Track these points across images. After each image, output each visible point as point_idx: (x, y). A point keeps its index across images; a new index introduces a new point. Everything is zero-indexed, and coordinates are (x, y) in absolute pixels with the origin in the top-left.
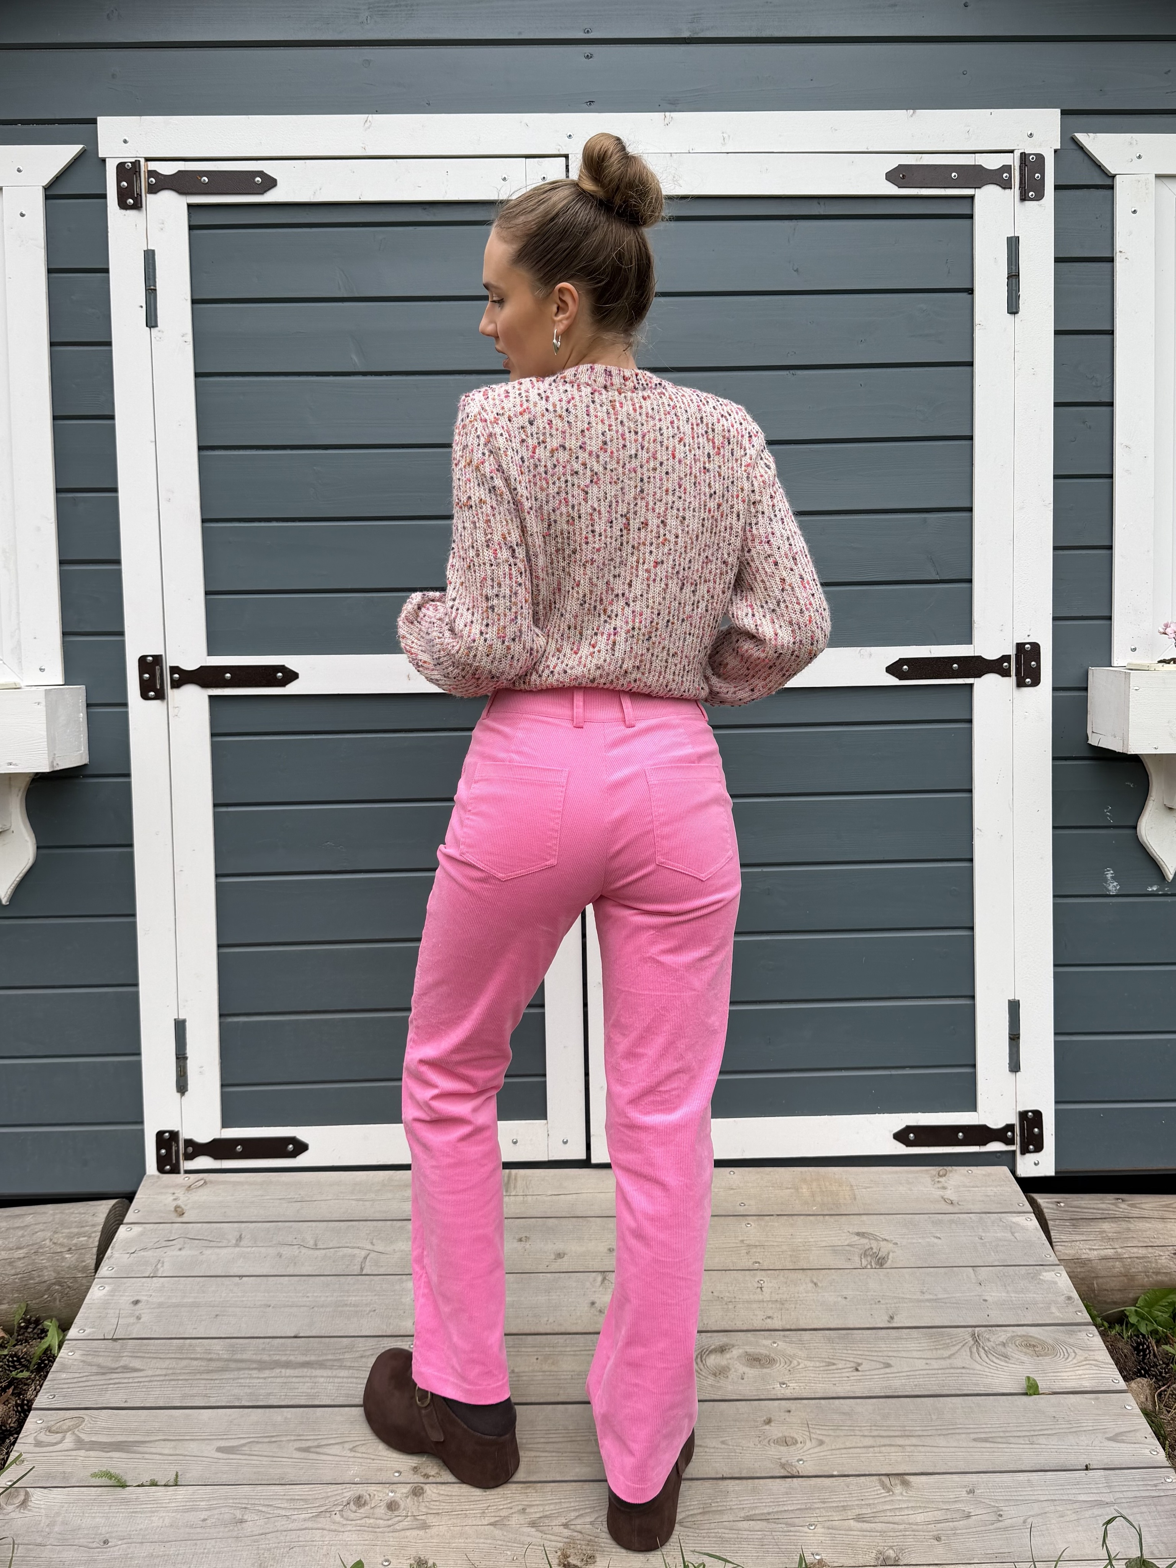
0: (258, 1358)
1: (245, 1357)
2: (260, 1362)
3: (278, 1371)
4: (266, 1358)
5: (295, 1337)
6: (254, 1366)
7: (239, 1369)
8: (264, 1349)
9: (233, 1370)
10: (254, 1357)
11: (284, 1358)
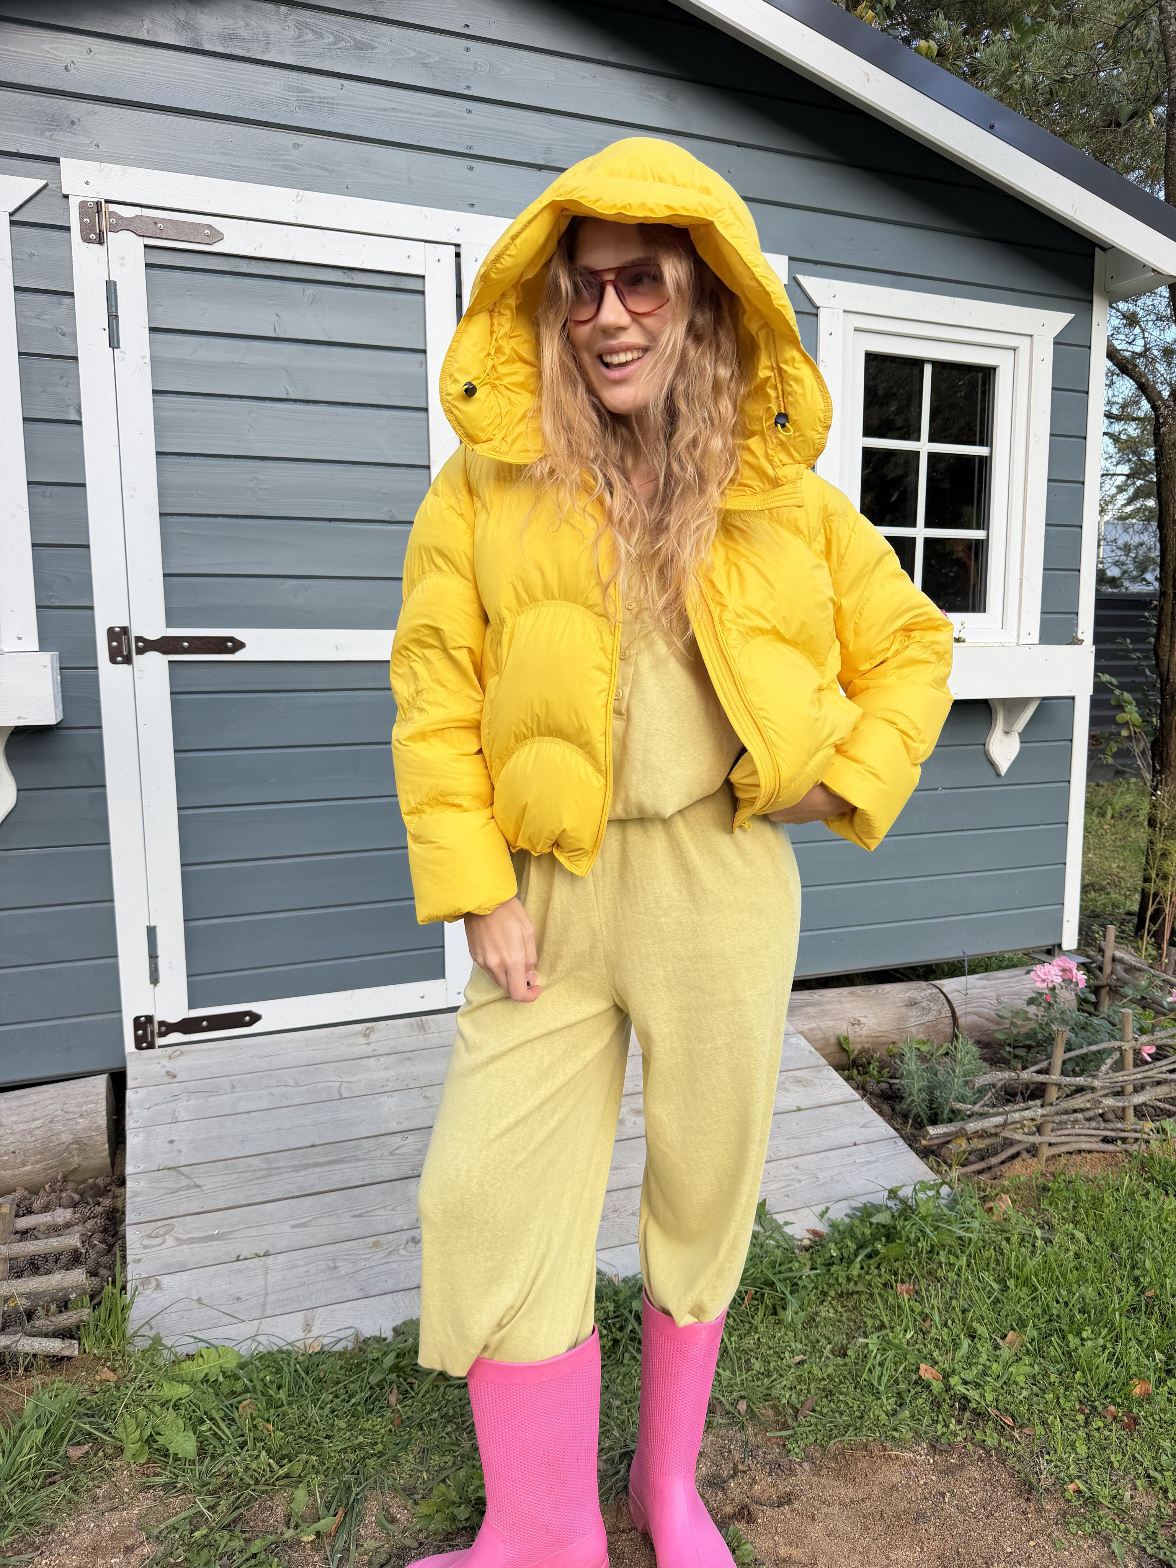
0: (291, 1164)
1: (280, 1165)
2: (293, 1166)
3: (310, 1170)
4: (296, 1163)
5: (313, 1146)
6: (290, 1170)
7: (281, 1174)
8: (292, 1158)
9: (275, 1175)
10: (288, 1164)
11: (311, 1161)
